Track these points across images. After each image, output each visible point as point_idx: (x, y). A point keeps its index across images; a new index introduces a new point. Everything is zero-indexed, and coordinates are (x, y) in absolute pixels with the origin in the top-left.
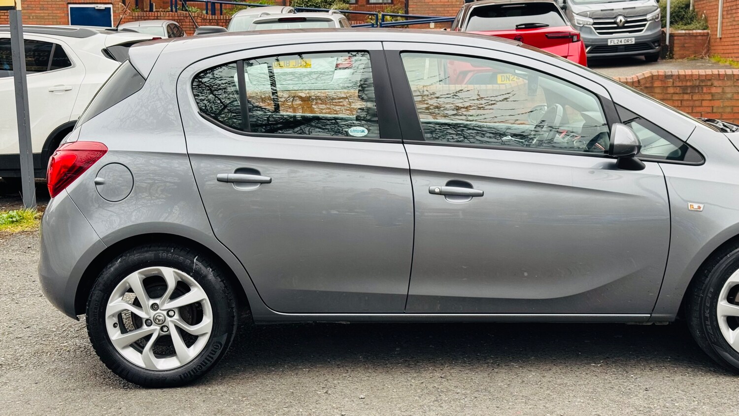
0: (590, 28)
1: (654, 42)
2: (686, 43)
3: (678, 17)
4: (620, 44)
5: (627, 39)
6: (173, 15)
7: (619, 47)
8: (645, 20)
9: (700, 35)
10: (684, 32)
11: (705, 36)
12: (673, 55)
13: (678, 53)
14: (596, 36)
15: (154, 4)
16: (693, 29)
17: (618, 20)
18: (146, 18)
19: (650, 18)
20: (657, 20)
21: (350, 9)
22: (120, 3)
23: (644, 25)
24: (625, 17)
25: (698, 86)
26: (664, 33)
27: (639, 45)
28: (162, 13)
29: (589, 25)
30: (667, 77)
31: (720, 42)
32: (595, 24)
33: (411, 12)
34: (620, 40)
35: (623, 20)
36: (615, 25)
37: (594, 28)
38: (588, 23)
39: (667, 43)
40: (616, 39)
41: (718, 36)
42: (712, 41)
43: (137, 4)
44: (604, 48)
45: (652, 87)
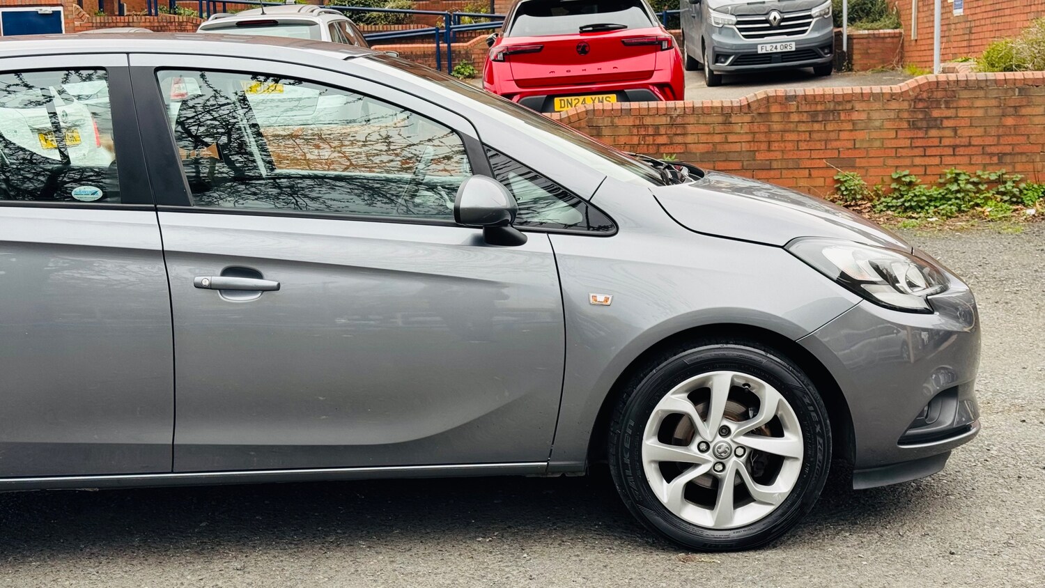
0: (732, 29)
1: (823, 47)
2: (871, 49)
3: (863, 11)
4: (775, 51)
5: (784, 44)
6: (152, 20)
7: (774, 56)
8: (810, 17)
9: (889, 37)
10: (866, 32)
11: (897, 37)
12: (852, 65)
13: (859, 62)
14: (740, 41)
15: (125, 4)
16: (880, 28)
17: (771, 18)
18: (112, 25)
19: (817, 14)
20: (826, 17)
21: (413, 7)
22: (74, 5)
23: (808, 24)
24: (781, 12)
25: (832, 111)
26: (839, 34)
27: (801, 53)
28: (135, 17)
29: (732, 24)
30: (788, 97)
31: (916, 45)
32: (738, 23)
33: (498, 10)
34: (774, 45)
35: (778, 17)
36: (768, 25)
37: (738, 29)
38: (730, 23)
39: (845, 48)
40: (769, 45)
41: (912, 38)
42: (906, 44)
43: (101, 6)
44: (749, 57)
45: (768, 114)
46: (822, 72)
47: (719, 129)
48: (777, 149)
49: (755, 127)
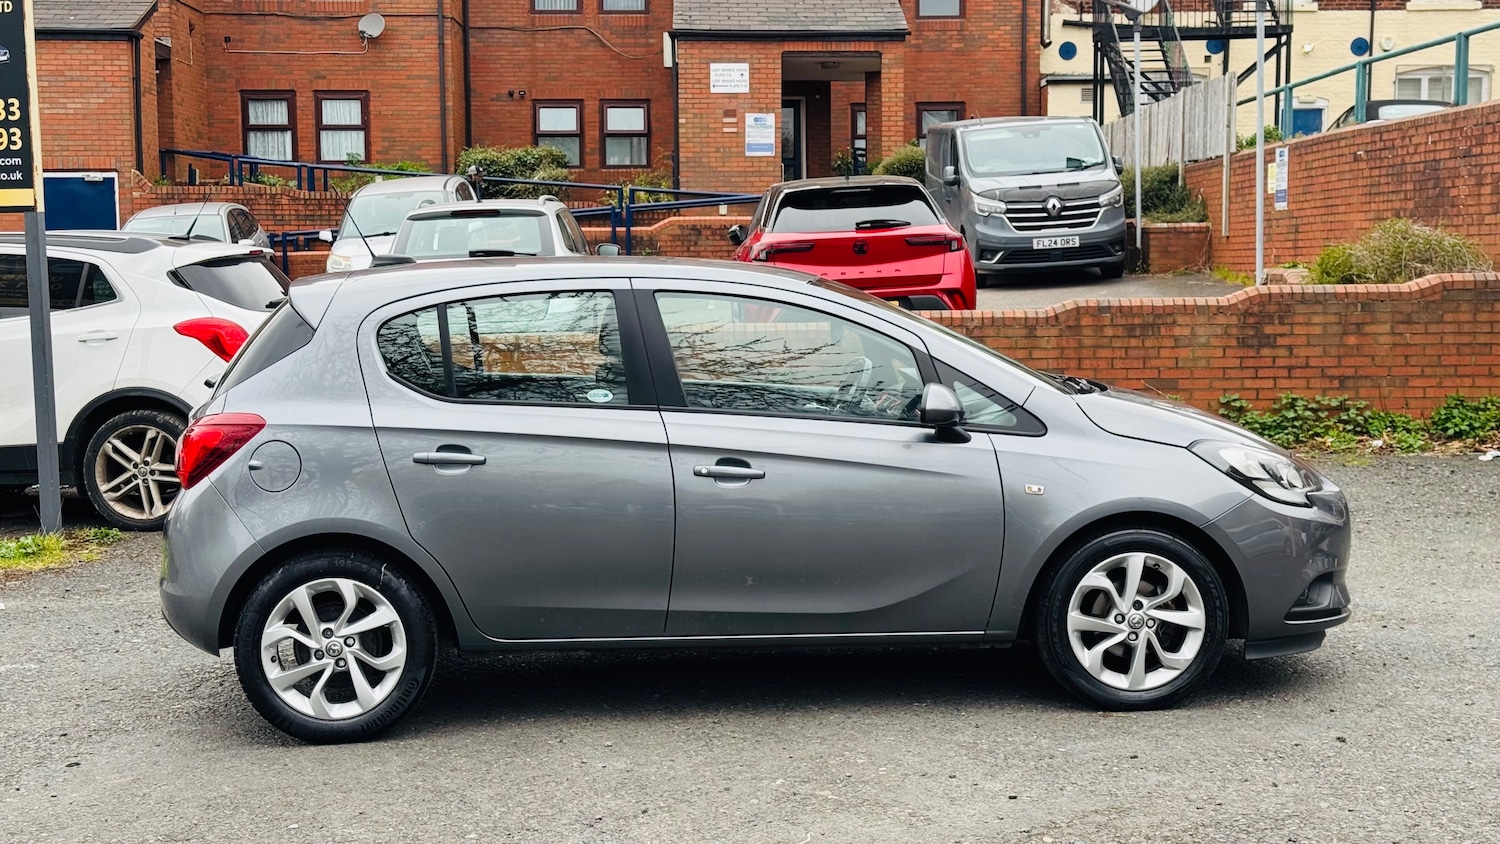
0: (1002, 218)
1: (1113, 243)
2: (1171, 246)
3: (1159, 198)
4: (1054, 246)
5: (1065, 238)
6: (236, 191)
7: (1053, 253)
8: (1097, 205)
9: (1193, 232)
10: (1165, 225)
11: (1203, 232)
12: (1148, 265)
13: (1156, 262)
14: (1012, 233)
15: (197, 171)
16: (1183, 221)
17: (1050, 206)
18: (182, 196)
19: (1105, 203)
20: (1116, 206)
21: (571, 178)
22: (133, 170)
23: (1095, 215)
24: (1061, 199)
25: (1151, 325)
26: (1131, 227)
27: (1088, 249)
28: (214, 188)
29: (1000, 213)
30: (1101, 310)
31: (1228, 243)
32: (1009, 211)
33: (686, 184)
34: (1053, 240)
35: (1058, 205)
36: (1045, 215)
37: (1008, 218)
38: (998, 210)
39: (1139, 245)
40: (1045, 239)
41: (1223, 234)
42: (1215, 241)
43: (163, 172)
44: (1025, 253)
45: (1078, 327)
46: (1110, 274)
47: (1022, 343)
48: (1088, 366)
49: (1064, 342)
